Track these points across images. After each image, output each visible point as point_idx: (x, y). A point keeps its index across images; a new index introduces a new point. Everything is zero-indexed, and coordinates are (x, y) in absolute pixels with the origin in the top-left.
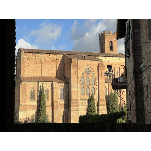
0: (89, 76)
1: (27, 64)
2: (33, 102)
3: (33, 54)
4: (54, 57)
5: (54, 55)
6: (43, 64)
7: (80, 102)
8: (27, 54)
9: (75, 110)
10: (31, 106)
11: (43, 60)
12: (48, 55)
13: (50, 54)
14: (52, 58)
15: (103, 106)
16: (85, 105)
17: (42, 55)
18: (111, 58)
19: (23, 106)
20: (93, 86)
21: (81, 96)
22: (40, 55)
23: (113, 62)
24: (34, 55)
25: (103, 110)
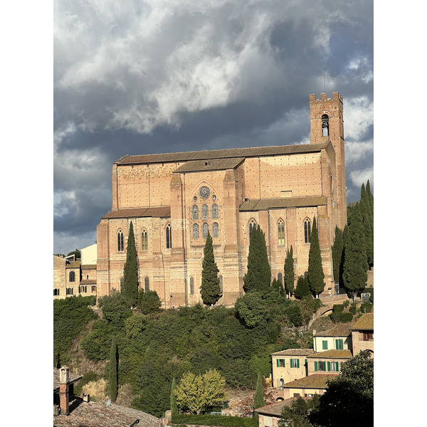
0: (207, 201)
1: (124, 187)
2: (121, 255)
3: (133, 167)
4: (172, 168)
5: (171, 164)
6: (151, 184)
7: (190, 251)
8: (124, 167)
9: (176, 267)
10: (117, 262)
11: (152, 176)
12: (161, 165)
13: (163, 163)
14: (168, 170)
15: (231, 257)
16: (199, 258)
17: (150, 166)
18: (287, 156)
19: (102, 262)
20: (215, 221)
21: (193, 241)
22: (145, 166)
23: (291, 164)
24: (135, 167)
25: (230, 265)
